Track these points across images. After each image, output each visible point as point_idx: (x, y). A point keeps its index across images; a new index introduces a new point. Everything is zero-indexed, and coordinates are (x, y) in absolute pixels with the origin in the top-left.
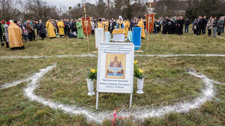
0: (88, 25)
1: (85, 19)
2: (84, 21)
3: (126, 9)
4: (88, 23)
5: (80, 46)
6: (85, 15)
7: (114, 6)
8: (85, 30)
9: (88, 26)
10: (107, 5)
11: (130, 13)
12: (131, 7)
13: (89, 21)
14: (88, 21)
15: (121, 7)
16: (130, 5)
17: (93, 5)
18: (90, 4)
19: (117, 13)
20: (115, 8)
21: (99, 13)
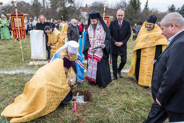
0: (21, 24)
1: (15, 15)
2: (15, 19)
3: (62, 11)
4: (21, 22)
5: (11, 51)
6: (16, 9)
7: (50, 7)
8: (16, 31)
9: (21, 26)
10: (42, 5)
11: (66, 15)
12: (67, 9)
13: (22, 20)
14: (20, 19)
15: (57, 8)
16: (65, 7)
17: (28, 4)
18: (24, 3)
19: (53, 14)
20: (51, 9)
21: (35, 12)
